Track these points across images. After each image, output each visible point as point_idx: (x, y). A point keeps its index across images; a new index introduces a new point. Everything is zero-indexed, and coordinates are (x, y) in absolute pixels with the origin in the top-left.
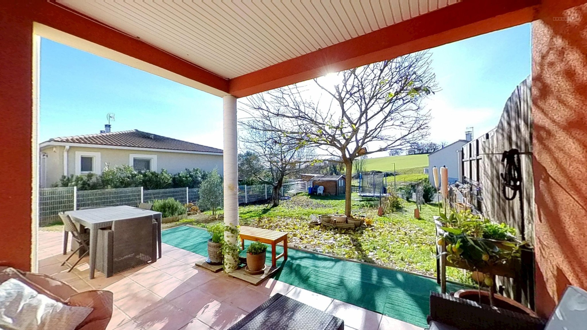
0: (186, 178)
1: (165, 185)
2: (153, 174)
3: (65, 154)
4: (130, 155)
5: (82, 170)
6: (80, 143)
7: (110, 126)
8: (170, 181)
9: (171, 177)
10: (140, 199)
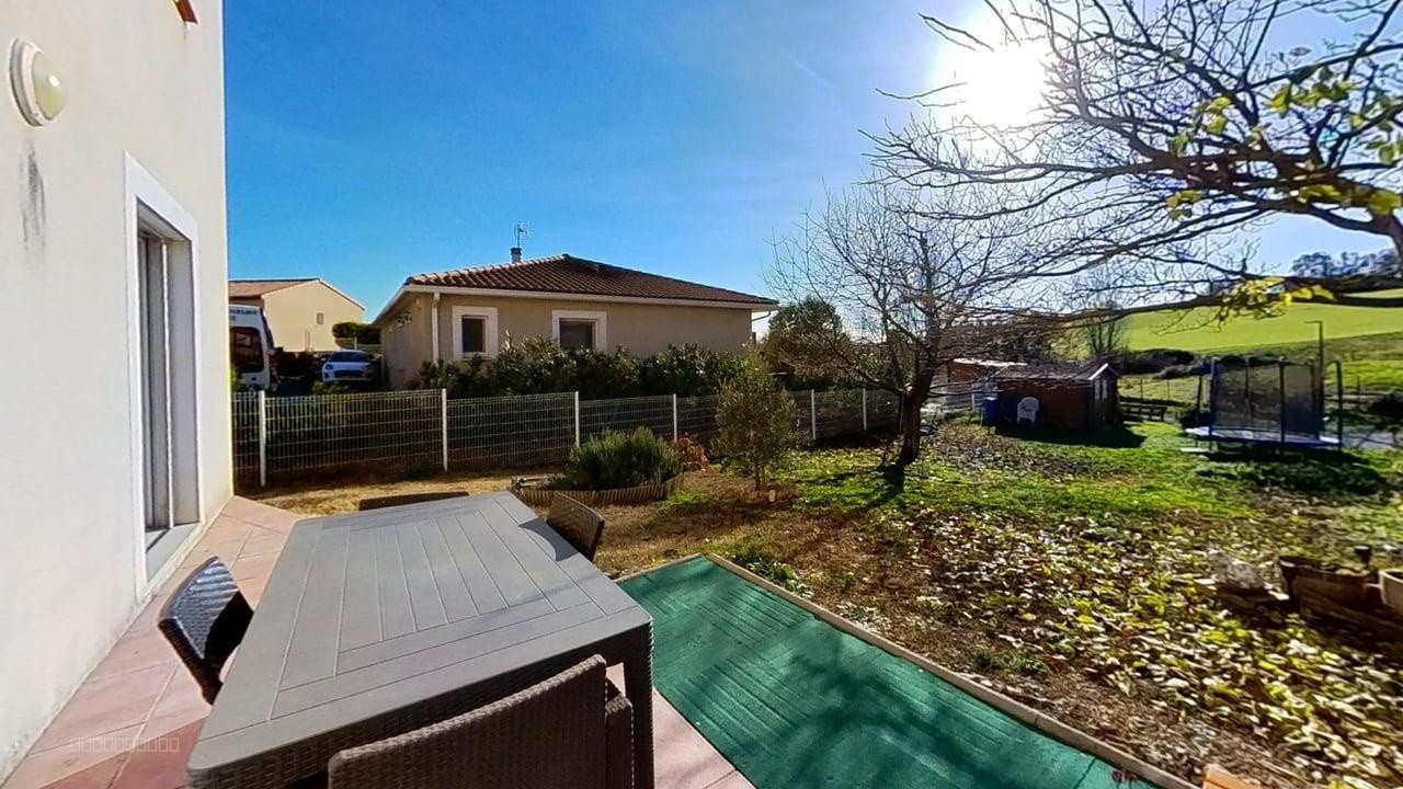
0: (672, 368)
1: (624, 387)
2: (598, 357)
3: (435, 312)
4: (554, 312)
5: (466, 349)
6: (459, 286)
7: (519, 250)
8: (635, 378)
9: (637, 367)
10: (573, 421)
